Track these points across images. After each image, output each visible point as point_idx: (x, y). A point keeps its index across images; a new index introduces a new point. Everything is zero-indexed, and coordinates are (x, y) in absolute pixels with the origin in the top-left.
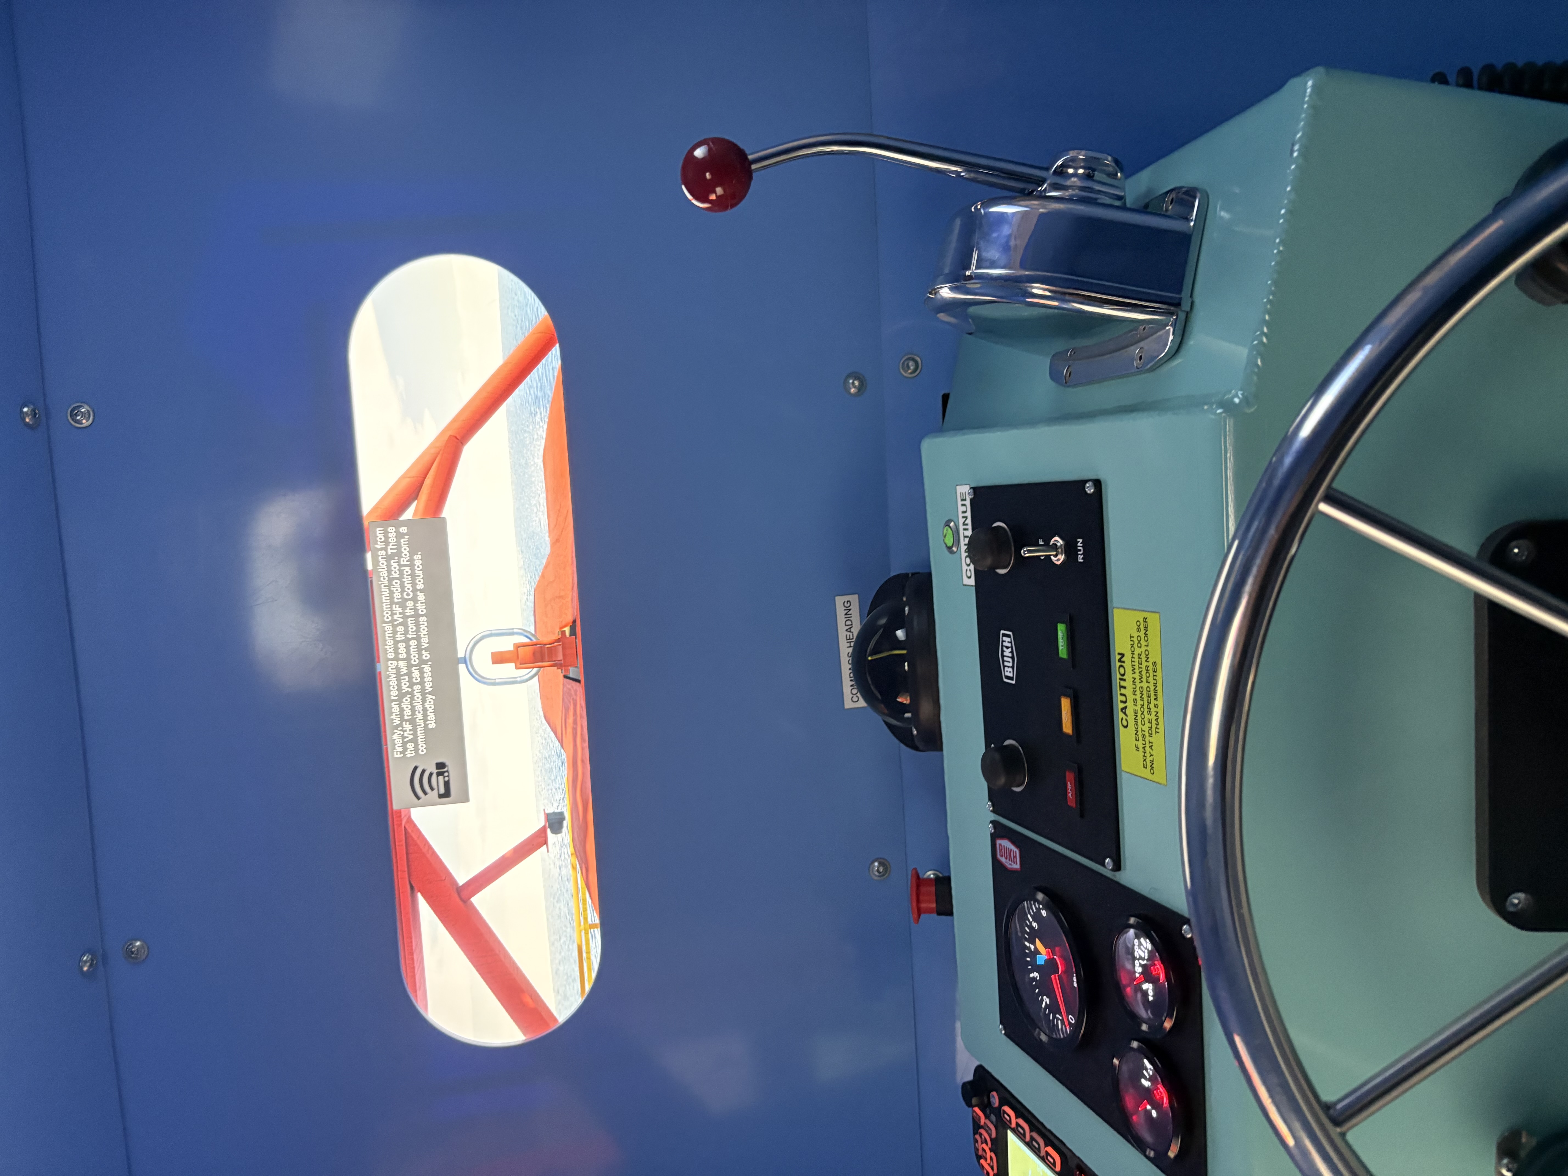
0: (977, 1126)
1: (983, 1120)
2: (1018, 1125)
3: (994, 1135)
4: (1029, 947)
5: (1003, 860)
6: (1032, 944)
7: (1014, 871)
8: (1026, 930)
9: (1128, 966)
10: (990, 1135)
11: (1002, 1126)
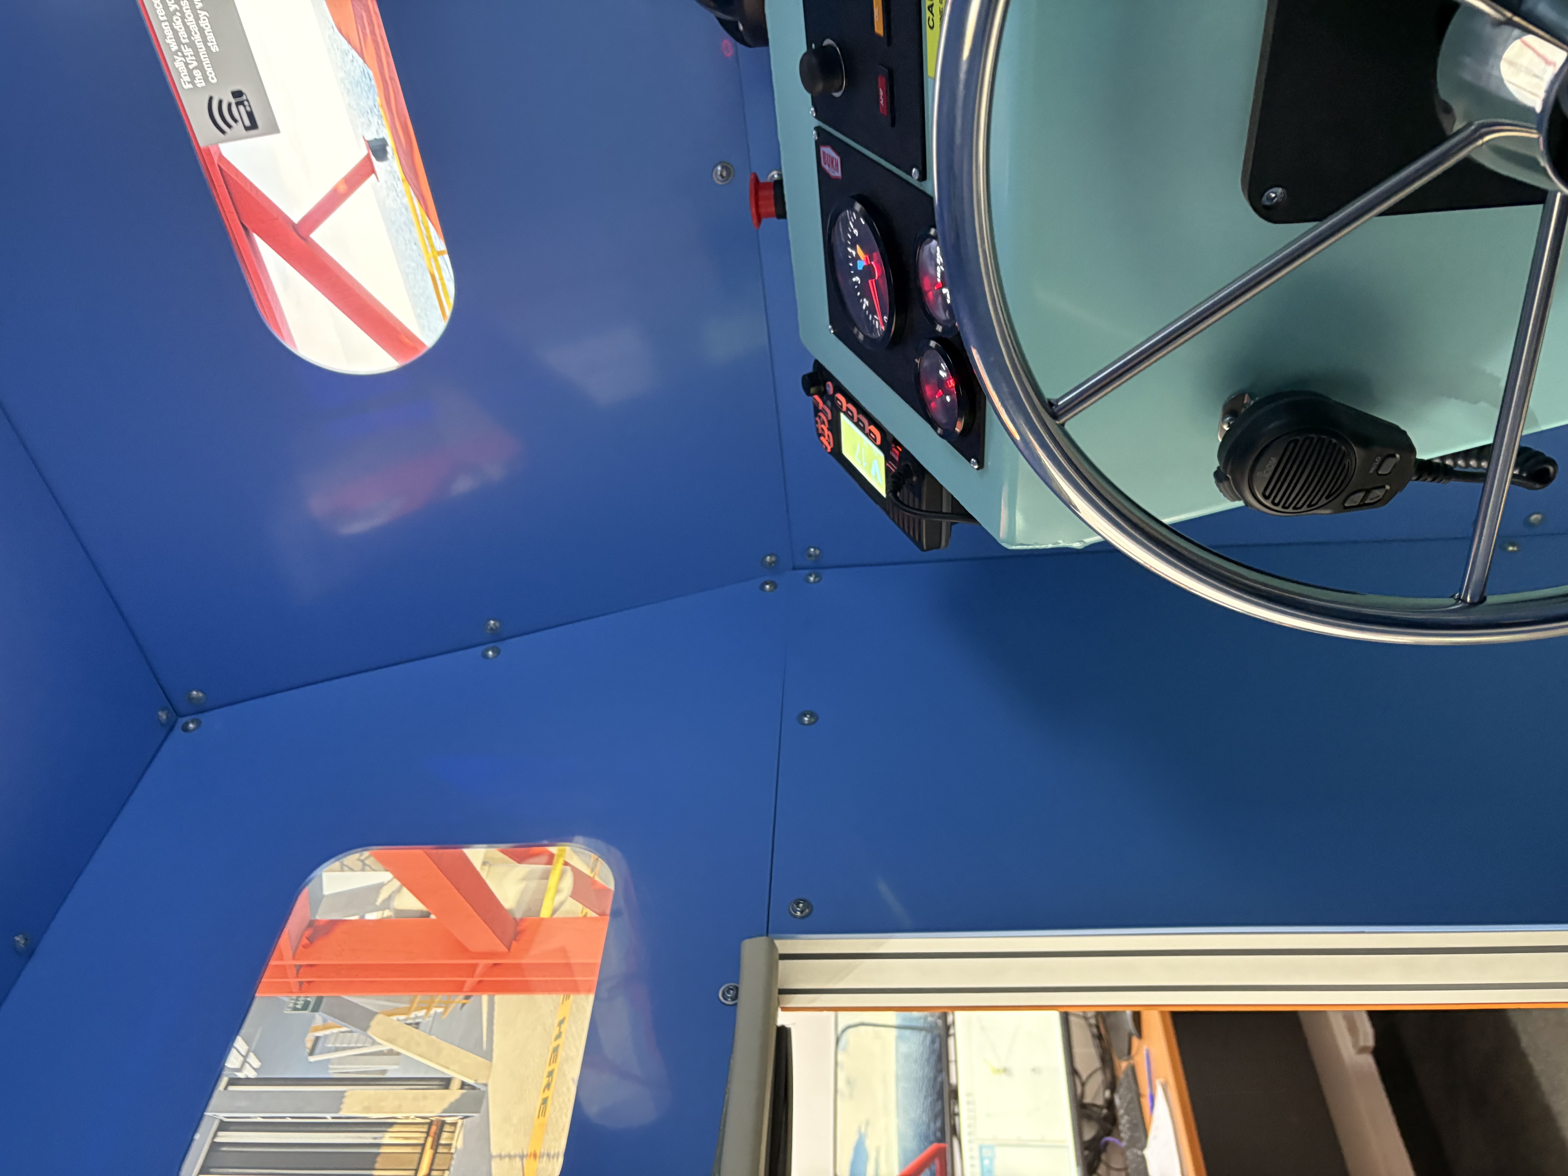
0: (817, 411)
1: (821, 405)
2: (848, 409)
3: (830, 417)
4: (852, 253)
5: (826, 167)
6: (854, 250)
7: (836, 179)
8: (849, 237)
9: (931, 271)
10: (827, 418)
11: (836, 410)
